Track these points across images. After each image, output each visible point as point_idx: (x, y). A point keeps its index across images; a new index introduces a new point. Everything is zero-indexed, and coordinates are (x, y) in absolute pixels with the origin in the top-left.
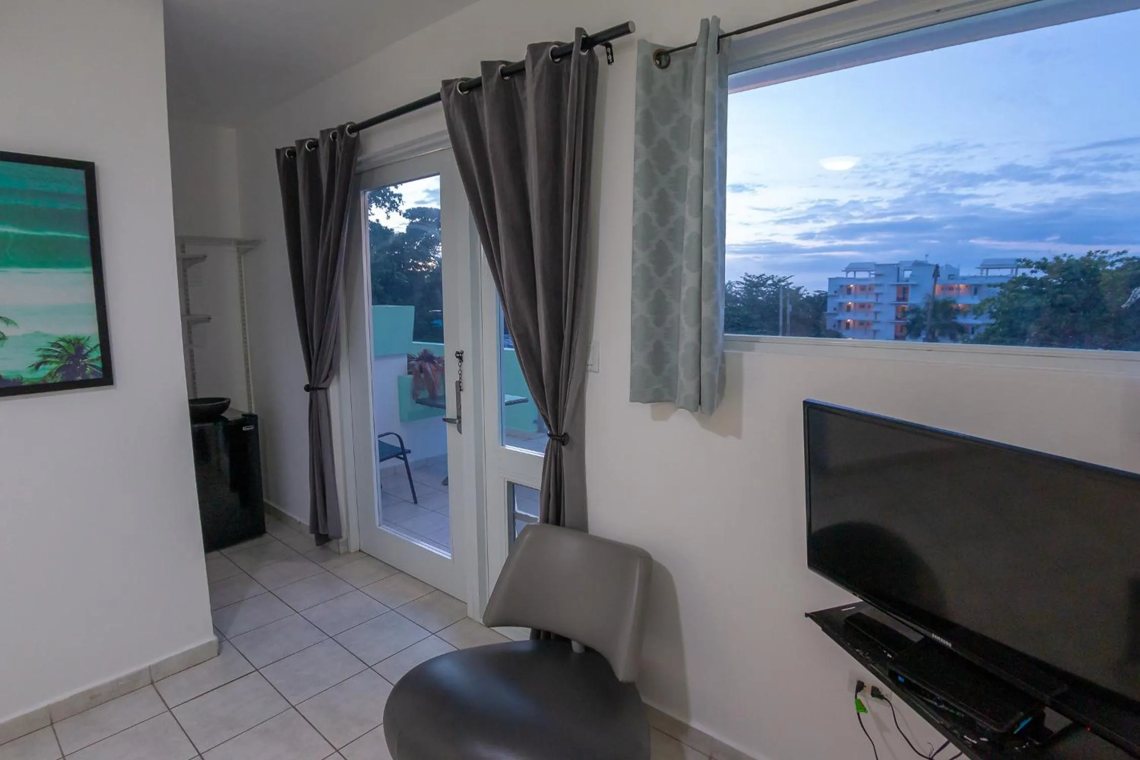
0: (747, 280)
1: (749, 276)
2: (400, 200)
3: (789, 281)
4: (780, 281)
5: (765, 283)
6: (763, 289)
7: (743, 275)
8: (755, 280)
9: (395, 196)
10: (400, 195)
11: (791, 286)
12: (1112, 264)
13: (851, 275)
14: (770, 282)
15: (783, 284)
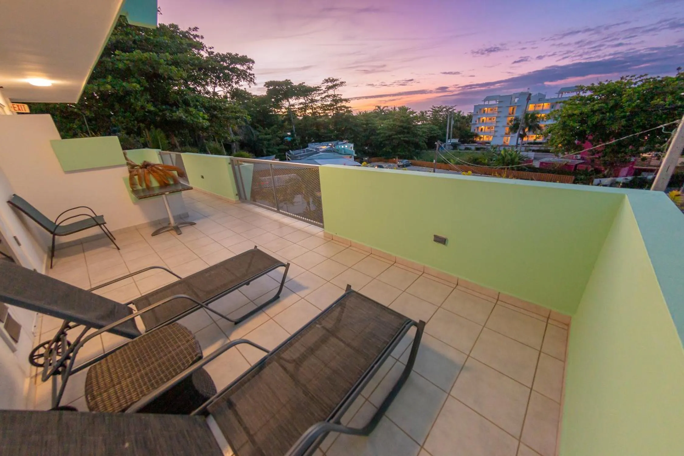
0: (433, 109)
1: (434, 107)
2: (254, 77)
3: (454, 108)
4: (449, 109)
5: (442, 110)
6: (441, 113)
7: (432, 107)
8: (437, 109)
9: (251, 75)
10: (253, 74)
11: (455, 111)
12: (635, 84)
13: (486, 103)
14: (445, 109)
15: (450, 110)
